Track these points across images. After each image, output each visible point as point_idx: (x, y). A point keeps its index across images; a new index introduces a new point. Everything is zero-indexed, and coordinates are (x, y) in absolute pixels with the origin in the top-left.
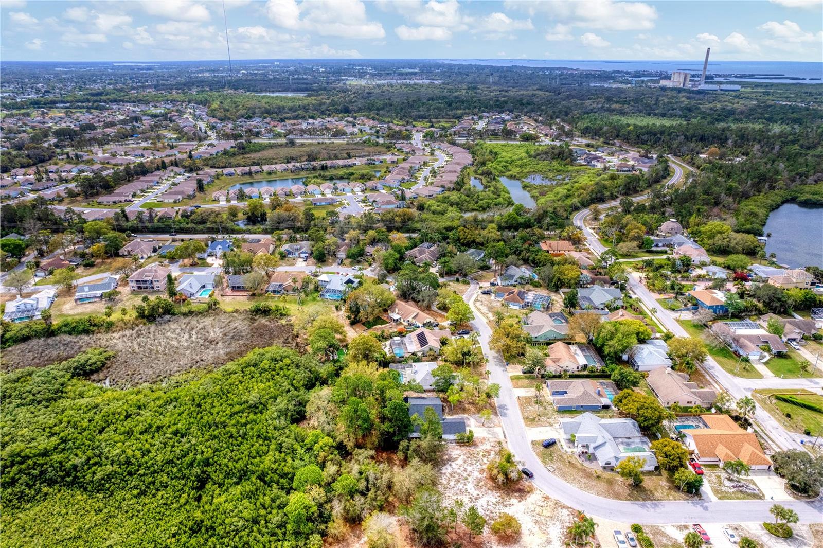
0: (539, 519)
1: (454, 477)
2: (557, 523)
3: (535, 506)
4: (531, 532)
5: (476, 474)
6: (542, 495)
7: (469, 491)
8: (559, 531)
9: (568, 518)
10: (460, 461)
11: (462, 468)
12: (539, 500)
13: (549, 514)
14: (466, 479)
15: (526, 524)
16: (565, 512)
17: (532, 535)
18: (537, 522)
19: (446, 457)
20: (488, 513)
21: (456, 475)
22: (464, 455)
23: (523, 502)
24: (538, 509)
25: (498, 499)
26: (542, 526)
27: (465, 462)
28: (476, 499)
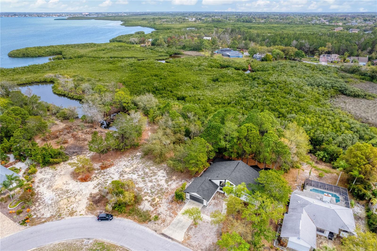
0: (67, 194)
2: (50, 202)
3: (77, 200)
4: (67, 183)
5: (141, 185)
6: (78, 213)
7: (131, 174)
9: (43, 212)
10: (163, 182)
11: (154, 180)
12: (77, 207)
13: (61, 203)
14: (143, 178)
16: (48, 215)
17: (65, 183)
18: (67, 191)
20: (105, 174)
21: (152, 175)
22: (167, 189)
23: (88, 196)
24: (72, 199)
26: (61, 192)
27: (159, 185)
28: (121, 175)
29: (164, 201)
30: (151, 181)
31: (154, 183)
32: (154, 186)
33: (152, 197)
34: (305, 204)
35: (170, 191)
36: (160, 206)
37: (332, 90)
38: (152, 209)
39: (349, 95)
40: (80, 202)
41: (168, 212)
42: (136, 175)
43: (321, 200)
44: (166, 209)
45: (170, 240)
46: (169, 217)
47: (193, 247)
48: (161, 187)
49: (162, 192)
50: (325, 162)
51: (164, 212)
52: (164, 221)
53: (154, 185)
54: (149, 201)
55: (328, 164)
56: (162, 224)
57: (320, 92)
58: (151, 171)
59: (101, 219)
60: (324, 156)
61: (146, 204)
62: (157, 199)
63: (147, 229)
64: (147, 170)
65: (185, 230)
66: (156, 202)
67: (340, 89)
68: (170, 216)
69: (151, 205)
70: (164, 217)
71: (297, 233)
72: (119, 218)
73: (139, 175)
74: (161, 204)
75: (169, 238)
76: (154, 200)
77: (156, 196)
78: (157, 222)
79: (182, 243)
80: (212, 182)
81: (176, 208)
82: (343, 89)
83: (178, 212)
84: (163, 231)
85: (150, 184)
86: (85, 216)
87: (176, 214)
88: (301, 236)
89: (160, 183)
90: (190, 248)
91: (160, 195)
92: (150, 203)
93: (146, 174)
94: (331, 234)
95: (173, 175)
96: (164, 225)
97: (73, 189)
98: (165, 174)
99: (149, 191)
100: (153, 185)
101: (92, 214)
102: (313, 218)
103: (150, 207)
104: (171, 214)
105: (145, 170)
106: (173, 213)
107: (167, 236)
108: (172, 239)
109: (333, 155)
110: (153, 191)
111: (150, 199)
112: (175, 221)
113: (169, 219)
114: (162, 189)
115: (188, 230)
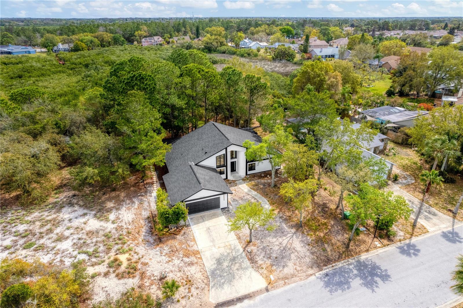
1: (42, 226)
11: (67, 233)
14: (28, 246)
19: (110, 204)
21: (48, 227)
22: (118, 228)
27: (89, 233)
29: (141, 250)
30: (61, 238)
31: (76, 236)
32: (82, 241)
33: (104, 261)
35: (130, 227)
36: (145, 264)
38: (132, 282)
41: (177, 262)
44: (165, 259)
45: (246, 302)
46: (189, 268)
47: (293, 276)
48: (101, 233)
51: (169, 267)
52: (189, 282)
53: (79, 239)
54: (106, 274)
56: (193, 290)
58: (38, 223)
61: (104, 285)
62: (123, 258)
64: (22, 228)
65: (247, 263)
66: (125, 264)
68: (191, 264)
69: (120, 276)
70: (179, 274)
73: (7, 248)
74: (142, 260)
75: (240, 299)
76: (115, 264)
77: (112, 254)
78: (177, 296)
80: (203, 167)
81: (181, 243)
83: (195, 248)
85: (66, 245)
87: (198, 252)
89: (88, 229)
90: (294, 282)
91: (117, 247)
92: (113, 275)
95: (104, 202)
96: (197, 288)
98: (81, 211)
100: (75, 241)
103: (122, 281)
104: (186, 259)
105: (14, 230)
106: (187, 256)
107: (233, 300)
108: (247, 296)
110: (91, 250)
112: (209, 264)
113: (193, 271)
114: (107, 236)
115: (252, 260)
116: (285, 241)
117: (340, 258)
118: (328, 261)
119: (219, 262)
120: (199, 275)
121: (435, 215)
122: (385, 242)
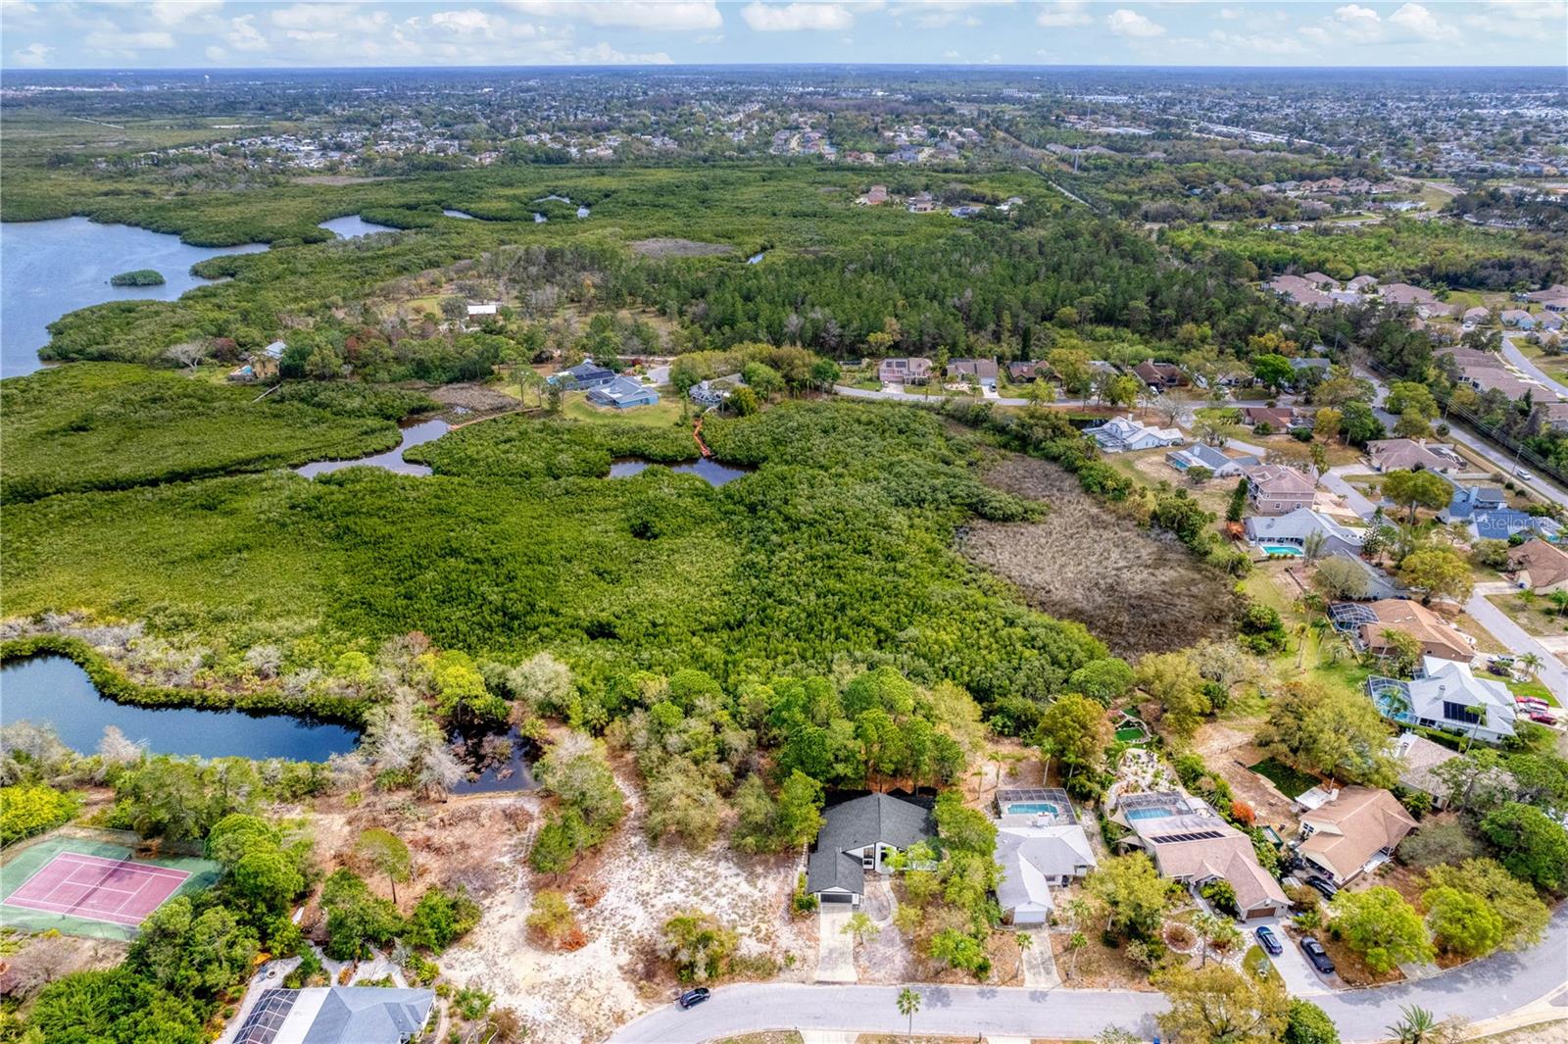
0: (568, 989)
1: (705, 877)
2: (549, 1018)
3: (603, 992)
4: (542, 968)
5: (706, 910)
6: (630, 1013)
7: (665, 895)
8: (531, 1014)
10: (745, 889)
11: (724, 891)
12: (617, 1003)
13: (575, 1009)
14: (697, 894)
15: (562, 965)
17: (536, 967)
18: (562, 983)
19: (759, 870)
20: (606, 913)
21: (709, 879)
22: (764, 898)
23: (618, 973)
25: (634, 933)
26: (550, 989)
27: (741, 896)
28: (644, 903)
29: (777, 923)
30: (719, 895)
31: (730, 896)
32: (734, 902)
33: (750, 925)
34: (1017, 842)
35: (772, 900)
36: (778, 937)
37: (953, 507)
38: (767, 948)
39: (991, 519)
40: (612, 992)
41: (800, 942)
42: (676, 891)
43: (1035, 825)
44: (793, 937)
45: (837, 987)
46: (808, 950)
47: (879, 981)
48: (749, 899)
49: (760, 909)
50: (1008, 736)
51: (794, 944)
52: (804, 960)
53: (733, 900)
54: (750, 936)
55: (1015, 739)
56: (805, 966)
57: (929, 524)
58: (701, 873)
59: (688, 1003)
60: (1004, 726)
61: (747, 943)
62: (763, 926)
63: (786, 985)
64: (690, 874)
65: (851, 960)
66: (764, 932)
67: (968, 501)
68: (810, 947)
69: (759, 940)
70: (799, 952)
71: (1023, 895)
72: (718, 989)
73: (682, 891)
74: (776, 933)
75: (834, 983)
76: (756, 929)
77: (756, 920)
78: (793, 967)
79: (860, 982)
80: (850, 856)
81: (808, 927)
82: (974, 500)
83: (817, 935)
84: (817, 979)
85: (723, 902)
86: (650, 1012)
87: (818, 939)
88: (1032, 898)
89: (740, 891)
90: (877, 985)
91: (760, 915)
92: (754, 938)
93: (693, 882)
94: (1065, 877)
95: (754, 866)
96: (809, 966)
97: (570, 974)
98: (735, 870)
99: (734, 916)
100: (729, 900)
101: (661, 1002)
102: (1036, 862)
103: (760, 945)
104: (808, 943)
105: (684, 874)
106: (809, 940)
107: (830, 983)
108: (840, 983)
109: (1019, 717)
110: (740, 912)
111: (748, 930)
112: (823, 952)
113: (810, 953)
114: (754, 903)
115: (856, 958)
116: (890, 951)
117: (923, 981)
118: (913, 979)
119: (831, 952)
120: (812, 958)
121: (1048, 973)
122: (974, 981)
